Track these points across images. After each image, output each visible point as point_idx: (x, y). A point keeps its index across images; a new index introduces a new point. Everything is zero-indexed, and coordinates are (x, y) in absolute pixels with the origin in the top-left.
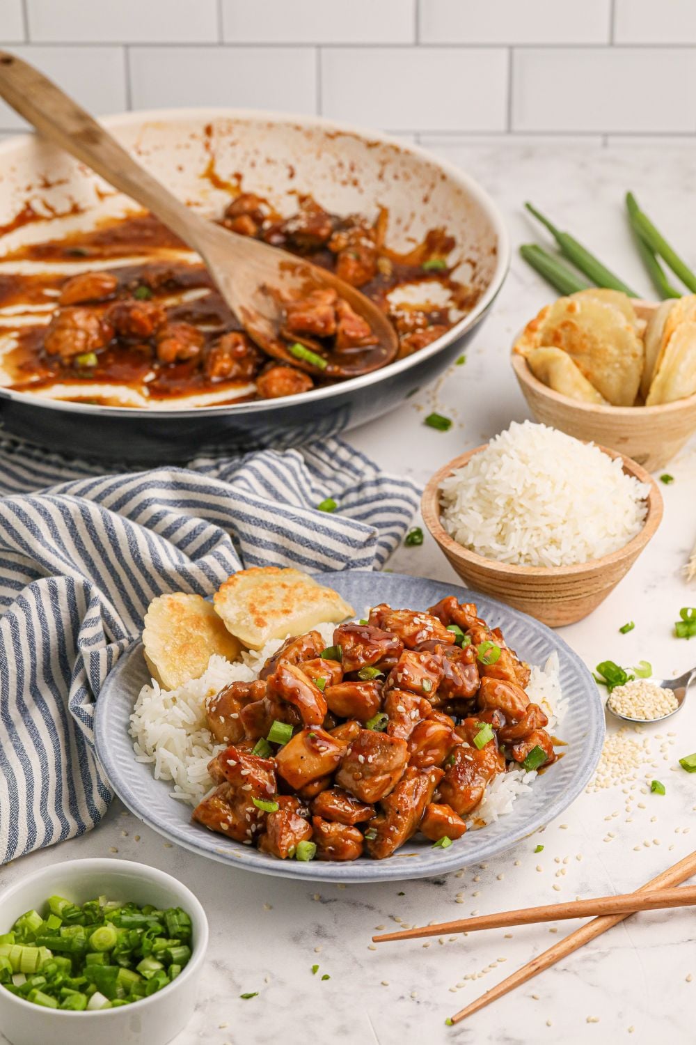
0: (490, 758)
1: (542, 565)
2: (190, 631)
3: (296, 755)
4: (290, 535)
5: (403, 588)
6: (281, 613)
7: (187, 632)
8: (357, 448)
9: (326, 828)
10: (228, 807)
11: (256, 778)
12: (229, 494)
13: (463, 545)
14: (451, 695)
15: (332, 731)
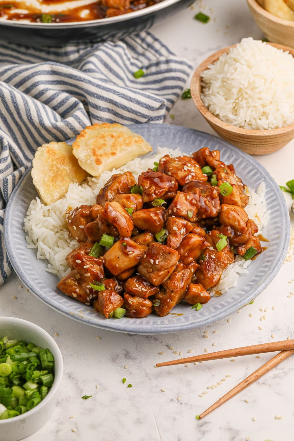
0: (225, 256)
1: (258, 129)
2: (58, 167)
3: (115, 256)
4: (116, 104)
5: (179, 134)
6: (110, 155)
7: (57, 168)
8: (157, 36)
9: (131, 301)
10: (76, 284)
11: (93, 270)
12: (83, 79)
13: (213, 114)
14: (204, 217)
15: (136, 238)
